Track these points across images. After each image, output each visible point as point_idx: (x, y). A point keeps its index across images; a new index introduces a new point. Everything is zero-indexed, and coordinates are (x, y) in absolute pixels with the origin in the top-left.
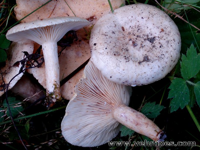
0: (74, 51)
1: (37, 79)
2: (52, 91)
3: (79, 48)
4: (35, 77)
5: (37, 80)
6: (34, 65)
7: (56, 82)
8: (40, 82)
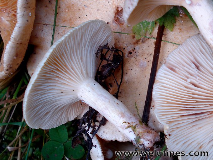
0: (134, 68)
1: (113, 139)
2: (135, 137)
3: (138, 57)
4: (110, 139)
5: (116, 141)
6: (97, 126)
7: (126, 122)
8: (120, 139)
